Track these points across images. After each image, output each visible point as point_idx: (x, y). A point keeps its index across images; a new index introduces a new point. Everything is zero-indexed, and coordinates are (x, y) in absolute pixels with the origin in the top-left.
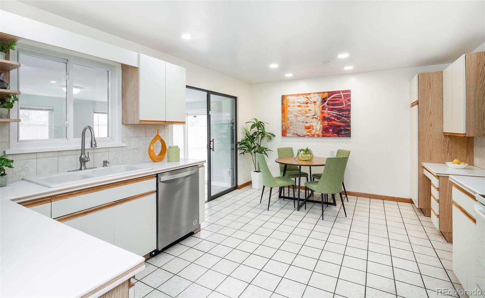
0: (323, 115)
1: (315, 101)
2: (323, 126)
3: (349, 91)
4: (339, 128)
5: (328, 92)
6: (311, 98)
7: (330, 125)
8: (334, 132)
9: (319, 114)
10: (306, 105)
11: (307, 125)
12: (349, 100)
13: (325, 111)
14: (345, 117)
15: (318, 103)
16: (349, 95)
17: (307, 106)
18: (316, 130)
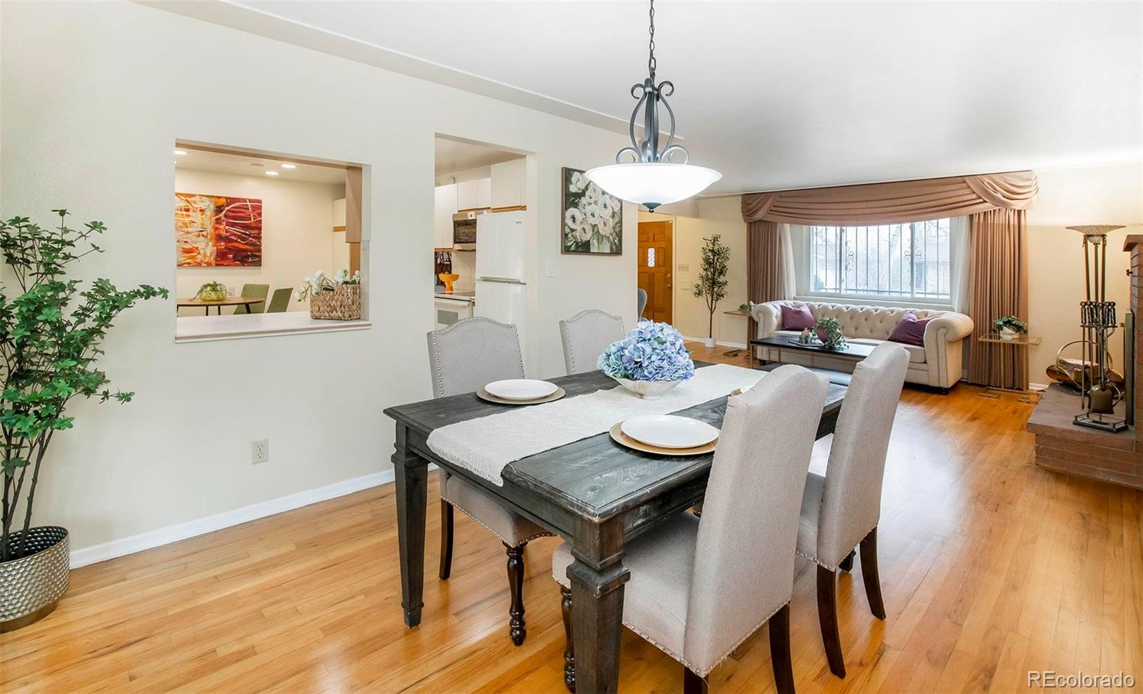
0: (217, 232)
1: (204, 208)
2: (217, 249)
3: (260, 201)
4: (244, 254)
5: (227, 198)
6: (195, 202)
7: (229, 249)
8: (235, 259)
9: (210, 229)
10: (185, 213)
11: (187, 246)
12: (260, 214)
13: (222, 227)
14: (253, 237)
15: (208, 213)
16: (260, 208)
17: (189, 216)
18: (205, 255)
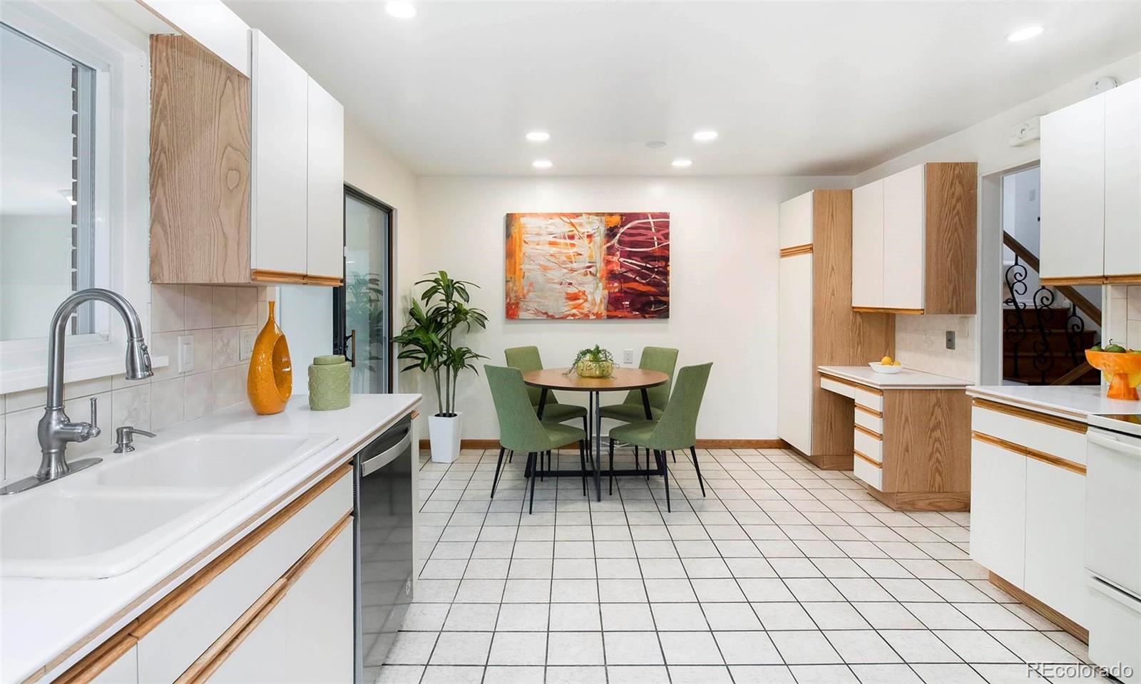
0: (609, 268)
1: (592, 232)
2: (609, 293)
3: (666, 215)
4: (644, 299)
5: (622, 215)
6: (581, 225)
7: (625, 292)
8: (633, 307)
9: (600, 264)
10: (569, 241)
11: (572, 290)
12: (666, 236)
13: (615, 259)
14: (657, 273)
15: (599, 238)
16: (667, 225)
17: (573, 245)
18: (594, 303)
